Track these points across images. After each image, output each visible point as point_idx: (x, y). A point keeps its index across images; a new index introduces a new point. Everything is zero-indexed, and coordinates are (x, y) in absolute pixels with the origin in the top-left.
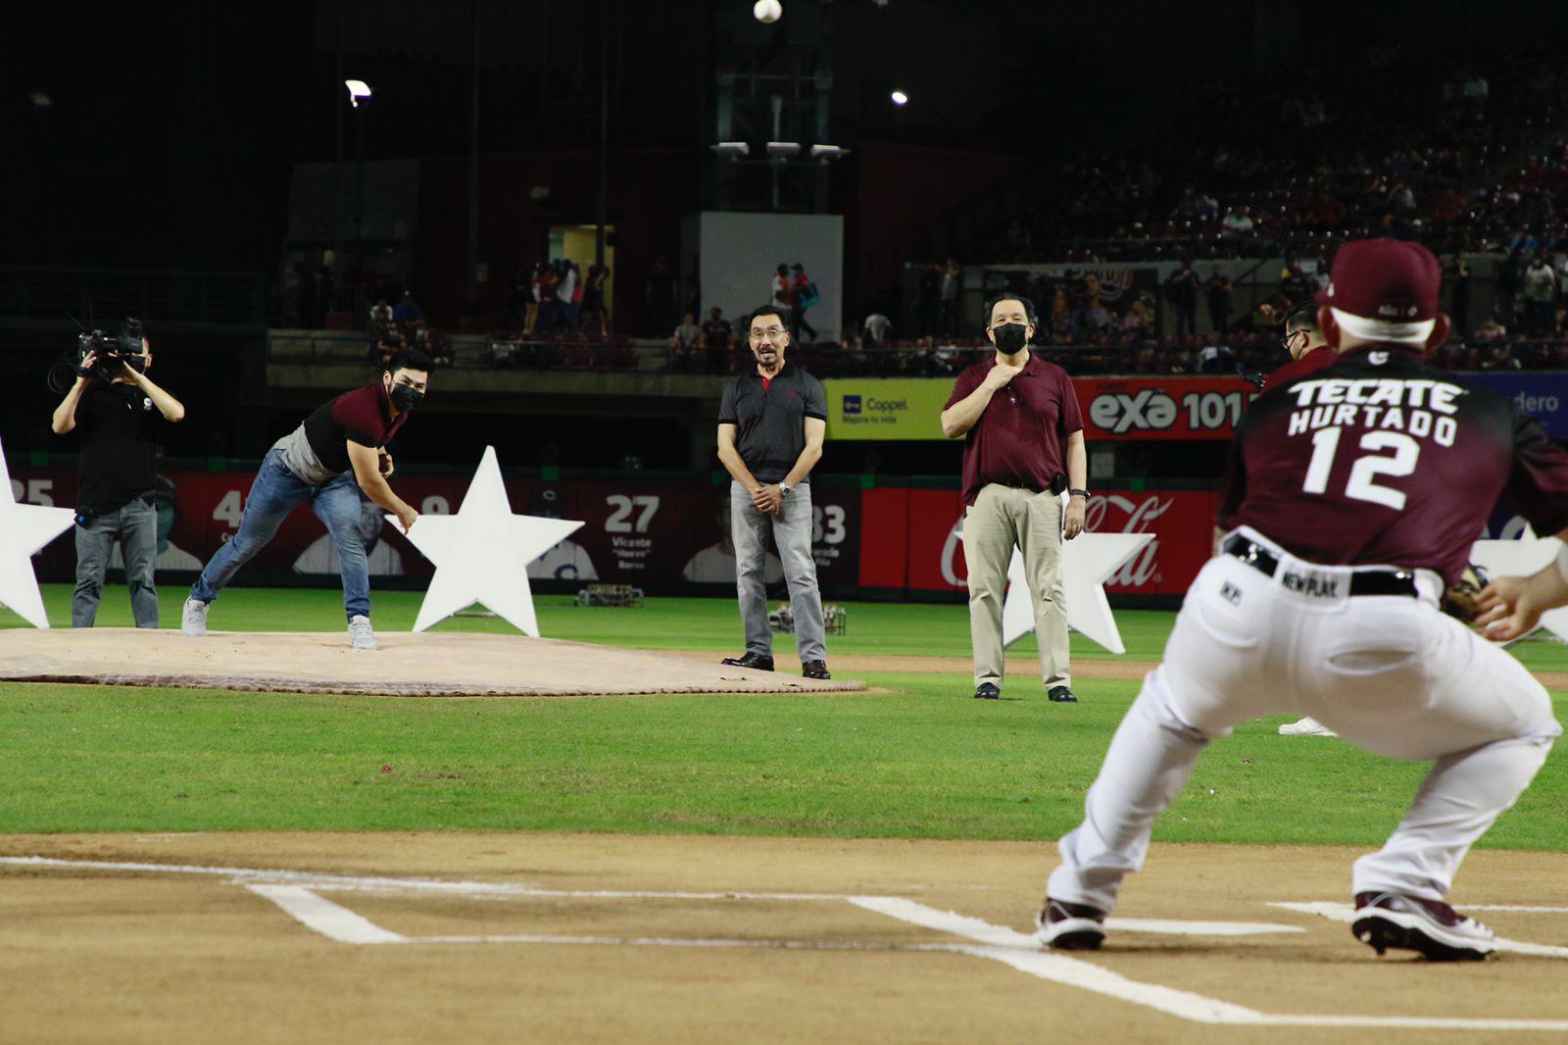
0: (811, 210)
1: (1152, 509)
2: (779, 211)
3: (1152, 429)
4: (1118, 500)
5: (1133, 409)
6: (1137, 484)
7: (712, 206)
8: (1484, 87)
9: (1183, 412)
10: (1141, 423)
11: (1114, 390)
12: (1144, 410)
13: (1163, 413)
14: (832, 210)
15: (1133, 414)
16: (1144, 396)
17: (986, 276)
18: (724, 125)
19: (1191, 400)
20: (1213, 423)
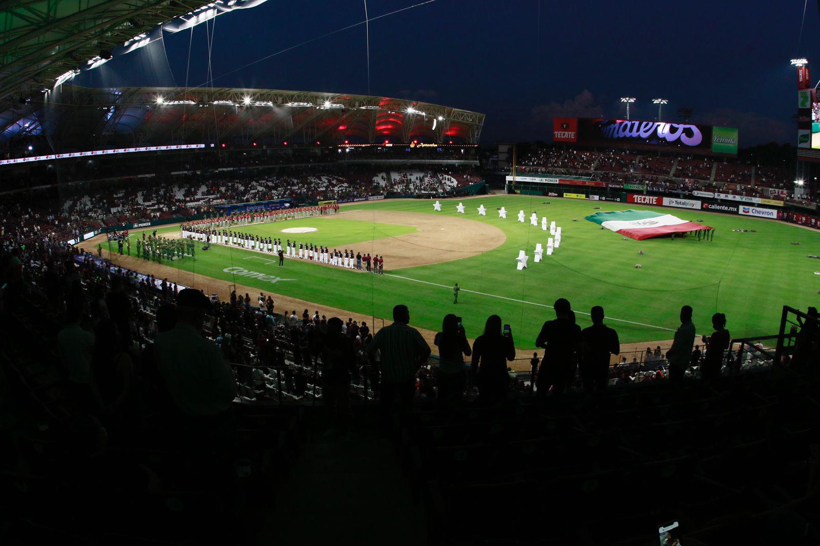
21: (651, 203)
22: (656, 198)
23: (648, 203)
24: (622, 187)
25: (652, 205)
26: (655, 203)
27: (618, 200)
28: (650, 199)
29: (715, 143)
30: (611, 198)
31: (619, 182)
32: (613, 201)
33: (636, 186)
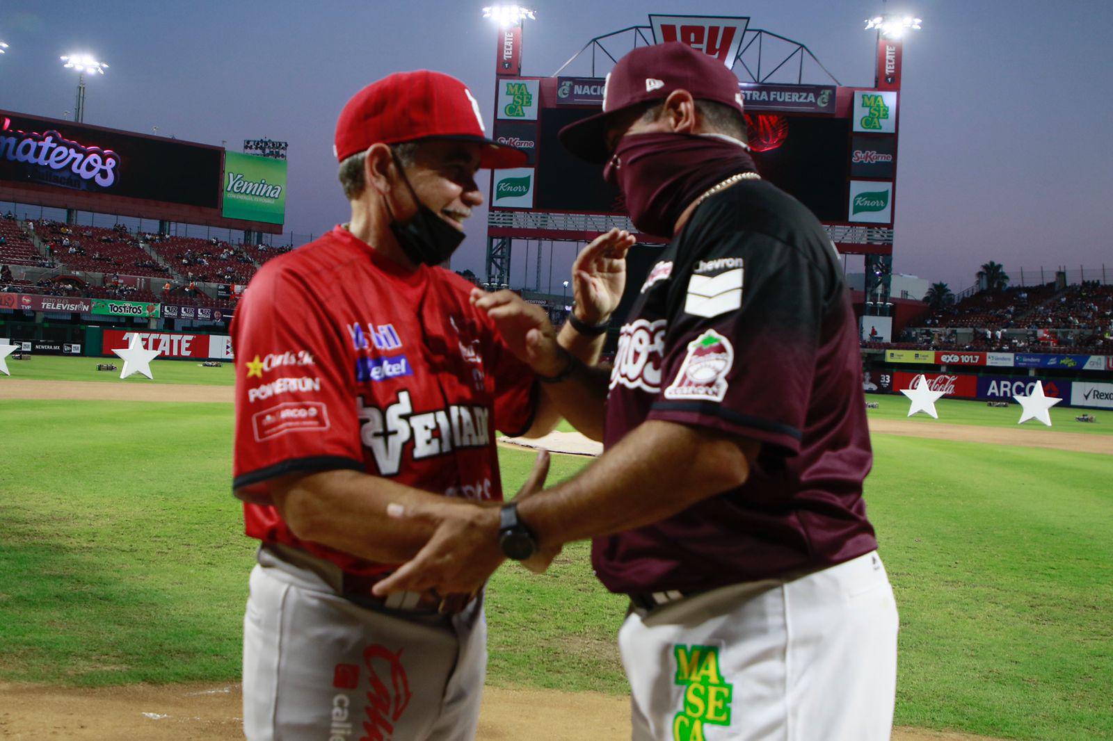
0: (885, 316)
1: (953, 379)
2: (880, 316)
3: (954, 362)
4: (947, 377)
5: (950, 358)
6: (950, 373)
7: (865, 315)
8: (1026, 295)
9: (960, 359)
10: (952, 361)
11: (946, 354)
12: (952, 358)
13: (956, 359)
14: (890, 316)
15: (950, 359)
16: (952, 356)
17: (921, 330)
18: (868, 299)
19: (962, 357)
20: (967, 361)
21: (175, 353)
22: (190, 338)
23: (167, 353)
24: (86, 308)
25: (180, 358)
26: (188, 353)
27: (76, 348)
28: (172, 342)
29: (231, 196)
30: (53, 345)
31: (69, 292)
32: (60, 353)
33: (128, 304)
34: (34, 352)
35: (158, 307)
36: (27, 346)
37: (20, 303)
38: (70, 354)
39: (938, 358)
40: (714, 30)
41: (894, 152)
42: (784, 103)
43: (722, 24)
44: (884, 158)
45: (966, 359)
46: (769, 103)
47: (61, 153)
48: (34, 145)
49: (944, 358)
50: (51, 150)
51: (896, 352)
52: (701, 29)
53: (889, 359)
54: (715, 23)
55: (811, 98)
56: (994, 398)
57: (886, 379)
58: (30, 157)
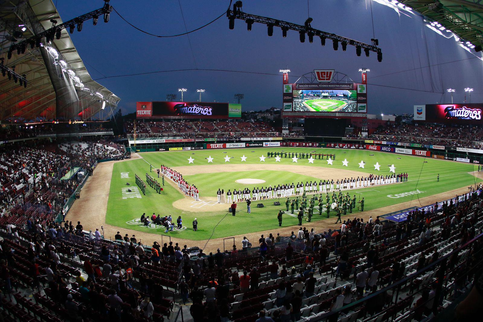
2: (365, 132)
6: (376, 145)
13: (377, 142)
14: (367, 132)
21: (220, 147)
22: (222, 144)
23: (218, 147)
24: (203, 140)
28: (219, 145)
29: (230, 113)
30: (198, 147)
31: (201, 138)
32: (199, 149)
33: (211, 139)
34: (195, 149)
35: (216, 139)
36: (194, 148)
37: (192, 140)
38: (201, 149)
39: (374, 142)
40: (327, 72)
41: (366, 97)
42: (343, 87)
43: (329, 71)
44: (364, 98)
45: (379, 142)
46: (340, 87)
47: (198, 109)
48: (191, 108)
49: (375, 142)
50: (195, 109)
51: (367, 140)
52: (325, 72)
53: (365, 142)
54: (327, 71)
55: (349, 86)
56: (383, 151)
57: (365, 146)
58: (191, 112)
